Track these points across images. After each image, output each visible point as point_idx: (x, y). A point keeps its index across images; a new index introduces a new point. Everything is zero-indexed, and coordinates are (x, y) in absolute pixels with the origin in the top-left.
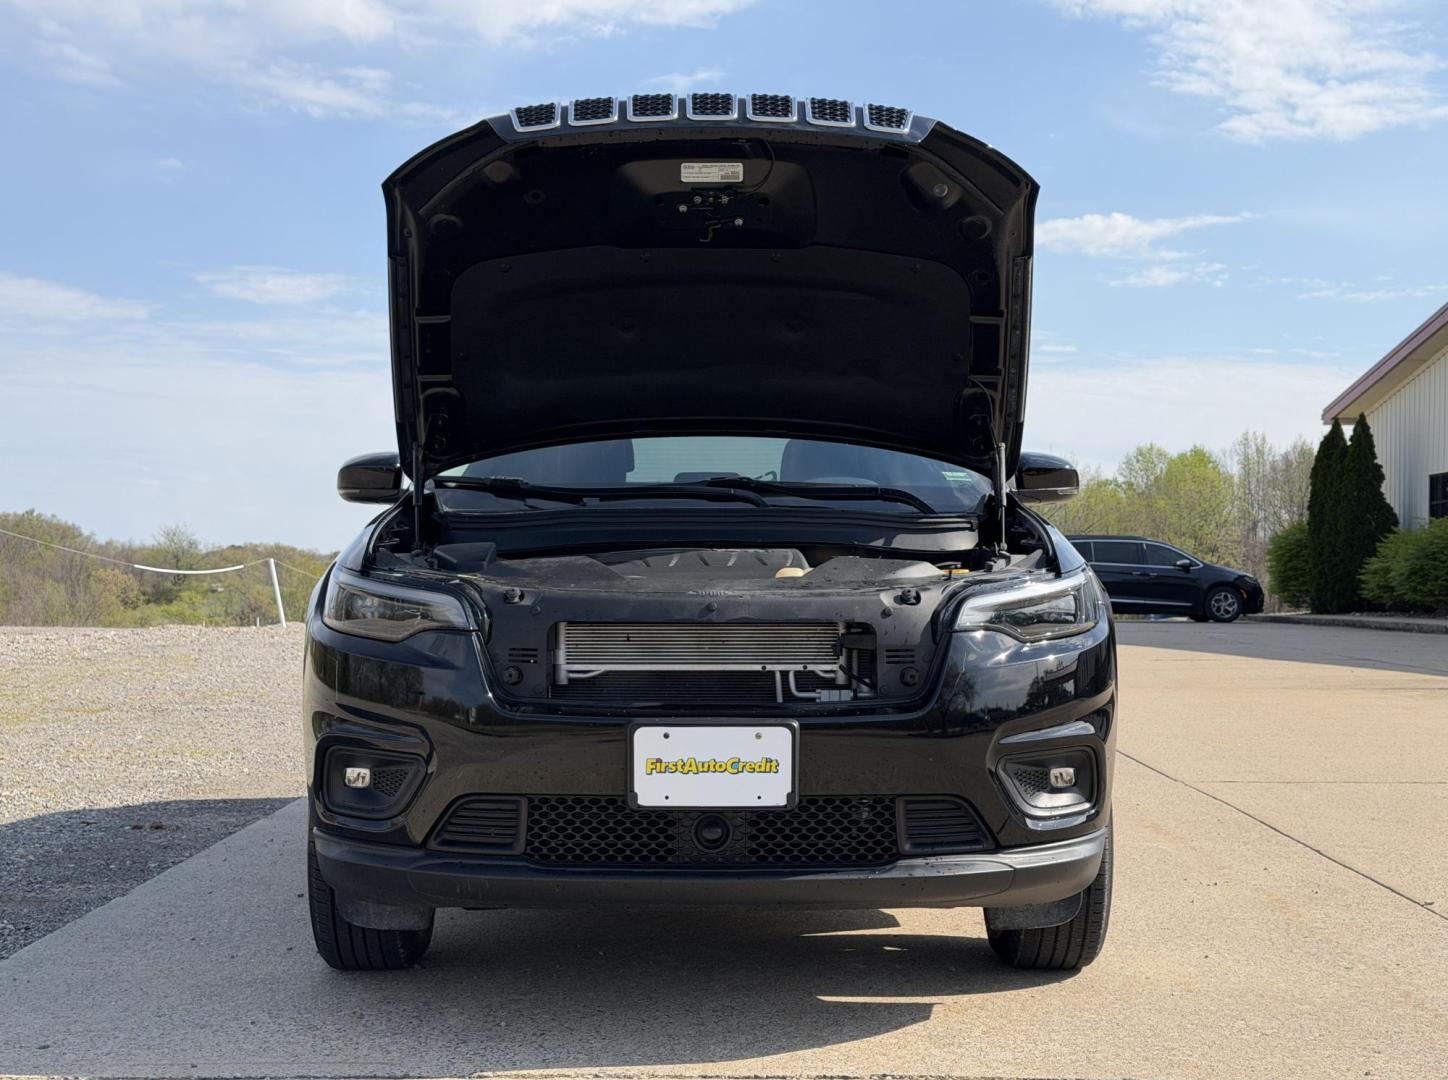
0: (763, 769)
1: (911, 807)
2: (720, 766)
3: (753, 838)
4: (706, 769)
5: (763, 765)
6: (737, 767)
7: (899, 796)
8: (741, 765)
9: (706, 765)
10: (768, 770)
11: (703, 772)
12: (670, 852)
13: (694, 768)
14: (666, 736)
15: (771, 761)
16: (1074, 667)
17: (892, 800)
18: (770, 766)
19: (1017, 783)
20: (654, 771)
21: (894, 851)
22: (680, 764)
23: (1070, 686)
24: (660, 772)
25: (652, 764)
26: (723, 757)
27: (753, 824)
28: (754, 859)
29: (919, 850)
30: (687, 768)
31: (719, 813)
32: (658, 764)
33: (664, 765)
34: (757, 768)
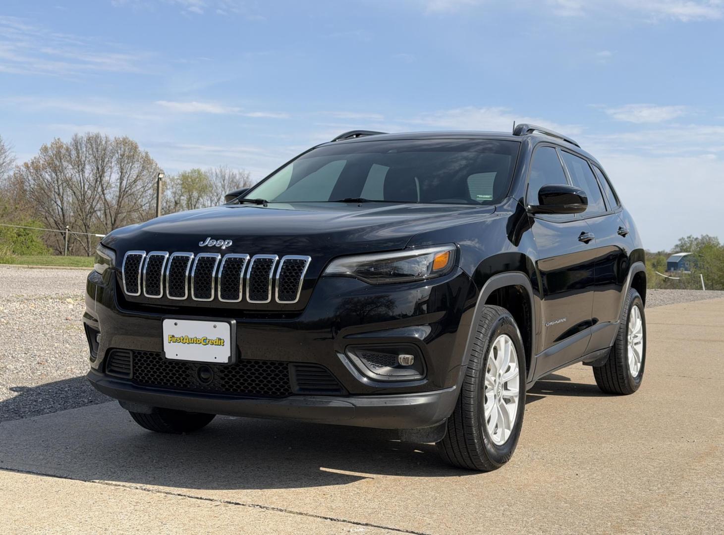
0: (217, 344)
1: (300, 369)
2: (199, 341)
3: (223, 379)
4: (192, 342)
5: (217, 341)
6: (206, 342)
7: (290, 362)
8: (207, 341)
9: (193, 339)
10: (219, 344)
11: (191, 343)
12: (188, 383)
13: (187, 341)
14: (176, 324)
15: (221, 340)
16: (427, 298)
17: (287, 365)
18: (220, 342)
19: (365, 361)
20: (171, 342)
21: (290, 391)
22: (182, 338)
23: (425, 307)
24: (174, 342)
25: (171, 337)
26: (200, 336)
27: (222, 371)
28: (224, 390)
29: (302, 393)
30: (185, 341)
31: (207, 365)
32: (173, 338)
33: (175, 339)
34: (214, 343)
